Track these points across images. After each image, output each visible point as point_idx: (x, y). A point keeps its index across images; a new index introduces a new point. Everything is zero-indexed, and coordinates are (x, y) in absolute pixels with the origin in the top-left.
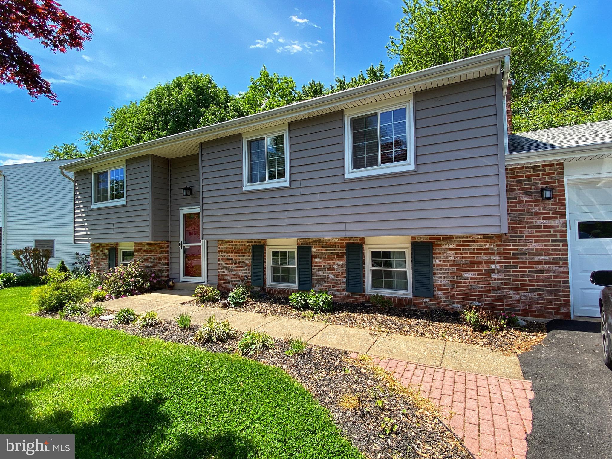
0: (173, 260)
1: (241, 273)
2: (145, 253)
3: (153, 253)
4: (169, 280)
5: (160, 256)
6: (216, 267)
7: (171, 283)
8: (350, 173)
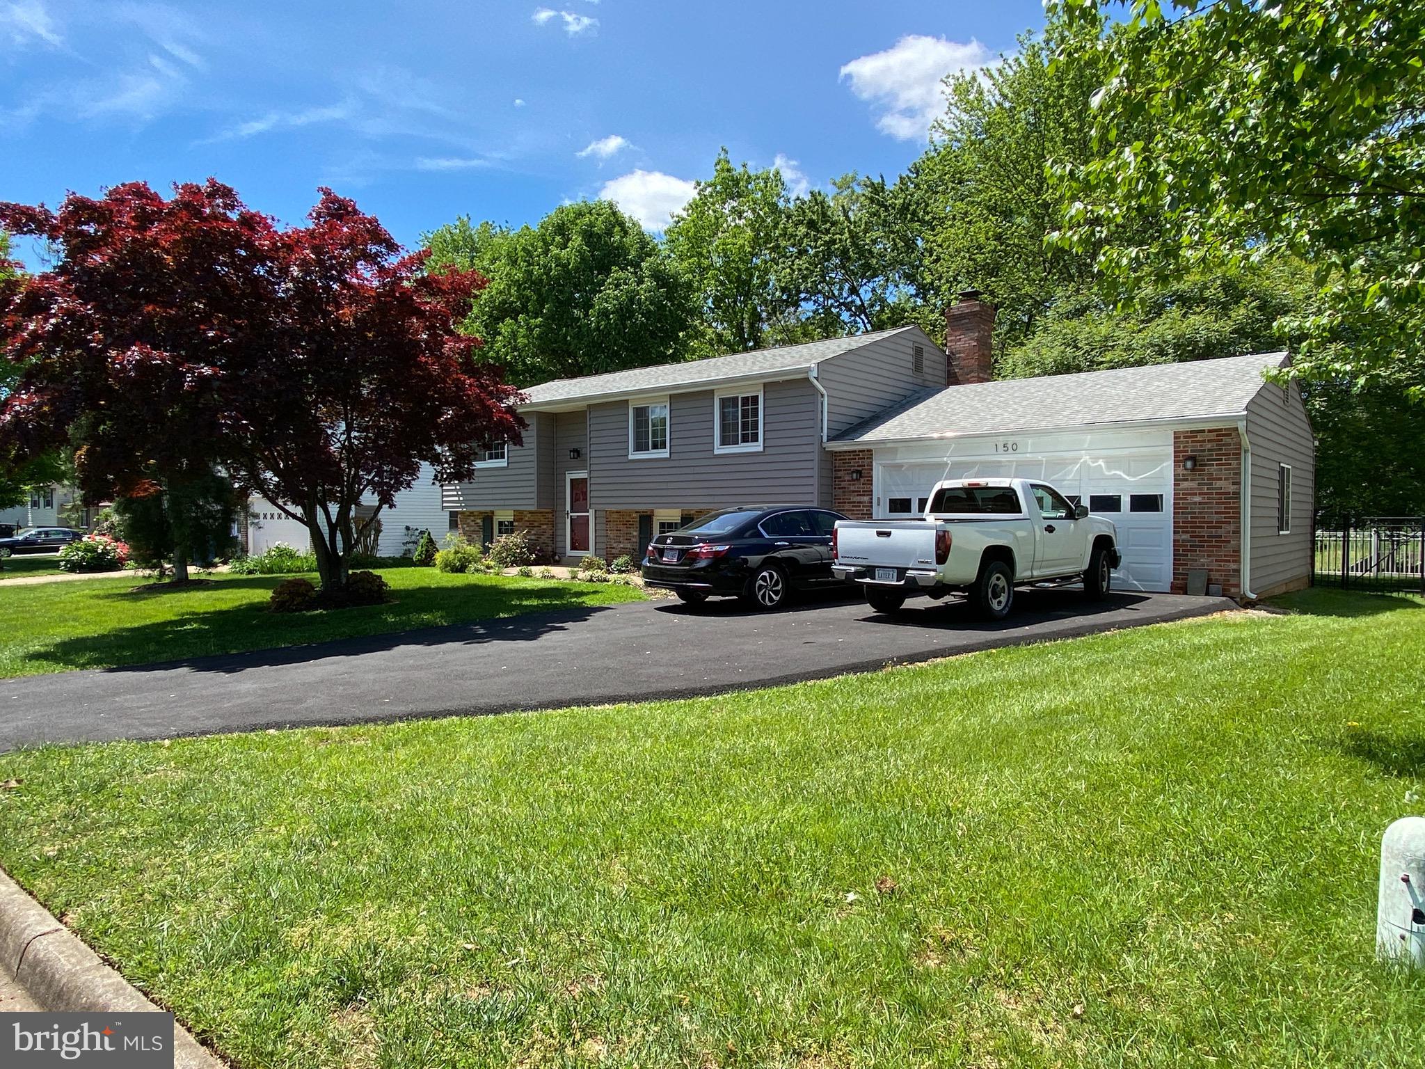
0: (559, 532)
1: (629, 546)
2: (528, 524)
3: (536, 524)
4: (555, 554)
5: (545, 527)
6: (604, 539)
7: (557, 558)
8: (719, 450)
